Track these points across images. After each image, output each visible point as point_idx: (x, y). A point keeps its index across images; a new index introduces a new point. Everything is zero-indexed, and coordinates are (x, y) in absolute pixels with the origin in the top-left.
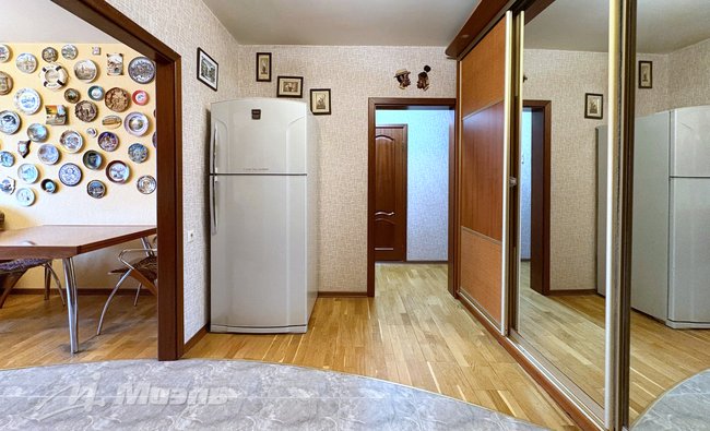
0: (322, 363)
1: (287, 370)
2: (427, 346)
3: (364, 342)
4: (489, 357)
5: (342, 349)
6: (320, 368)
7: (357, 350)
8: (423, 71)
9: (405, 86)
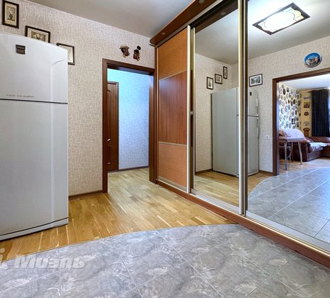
0: (93, 236)
1: (66, 249)
2: (153, 209)
3: (115, 217)
4: (184, 205)
5: (103, 225)
6: (92, 240)
7: (113, 222)
8: (136, 48)
9: (127, 55)
